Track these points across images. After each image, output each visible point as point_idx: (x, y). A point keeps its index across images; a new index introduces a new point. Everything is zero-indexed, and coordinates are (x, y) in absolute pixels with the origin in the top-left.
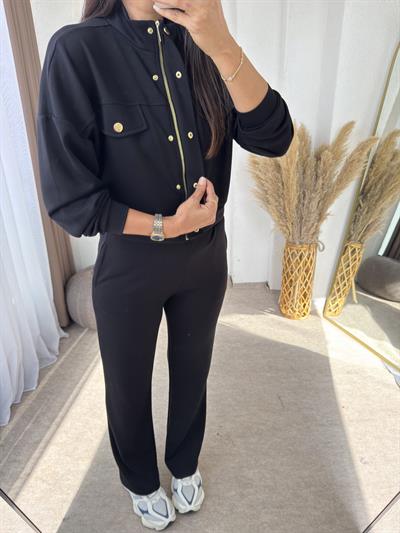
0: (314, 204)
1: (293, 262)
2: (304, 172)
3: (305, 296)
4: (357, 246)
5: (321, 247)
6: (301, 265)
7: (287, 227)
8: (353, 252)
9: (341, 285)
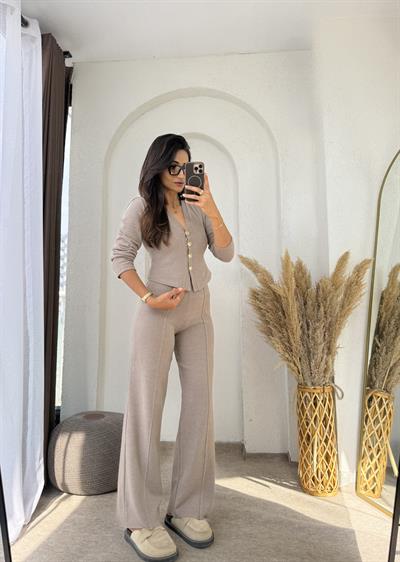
0: (319, 333)
1: (307, 409)
2: (305, 304)
3: (327, 458)
4: (383, 395)
6: (316, 413)
7: (295, 364)
8: (381, 404)
9: (374, 451)
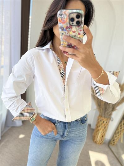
1: (100, 123)
5: (112, 119)
6: (103, 125)
9: (117, 135)
